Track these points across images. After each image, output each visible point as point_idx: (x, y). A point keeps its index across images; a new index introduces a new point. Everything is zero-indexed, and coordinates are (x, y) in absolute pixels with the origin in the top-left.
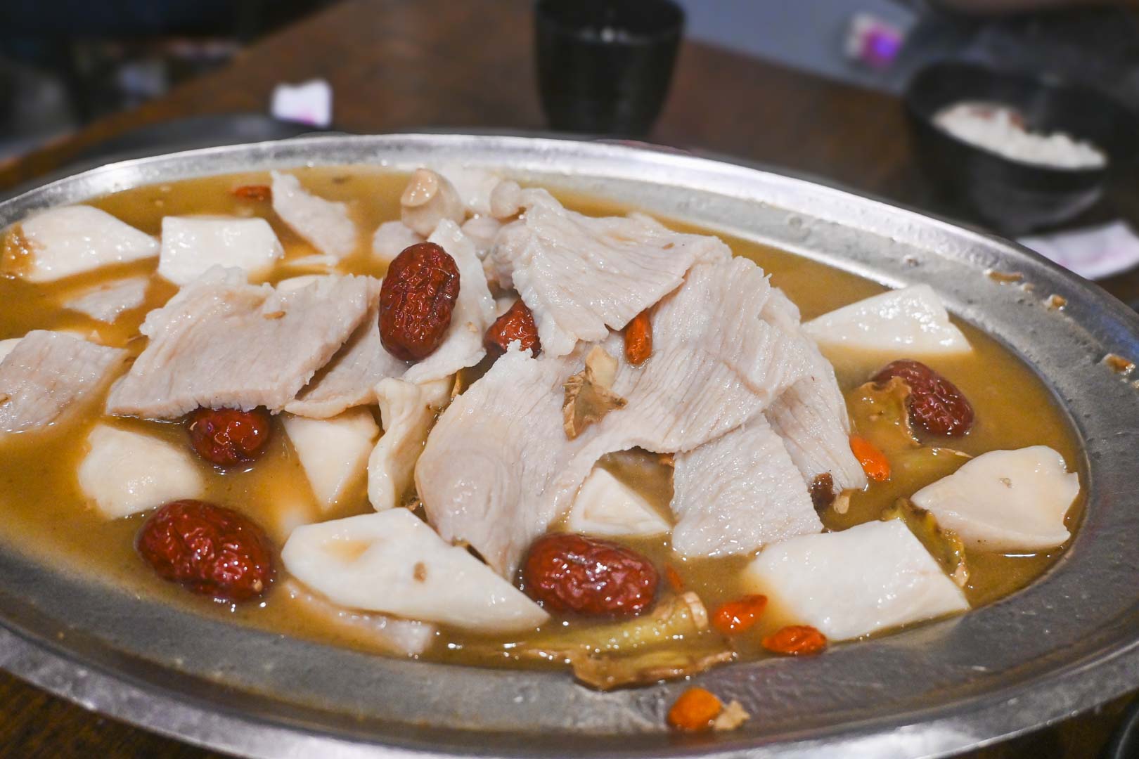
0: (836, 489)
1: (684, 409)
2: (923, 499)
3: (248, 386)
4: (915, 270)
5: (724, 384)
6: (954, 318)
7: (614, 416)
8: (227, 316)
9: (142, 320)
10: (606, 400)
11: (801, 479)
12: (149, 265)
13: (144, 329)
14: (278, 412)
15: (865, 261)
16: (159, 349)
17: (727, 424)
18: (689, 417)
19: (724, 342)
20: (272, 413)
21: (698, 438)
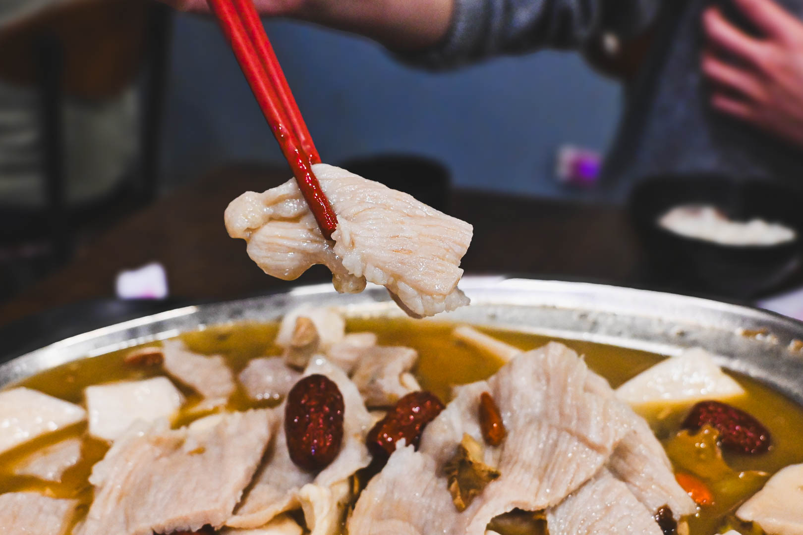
0: (676, 517)
1: (544, 473)
2: (746, 513)
3: (197, 509)
4: (684, 339)
5: (571, 447)
6: (726, 371)
7: (493, 486)
8: (157, 459)
9: (89, 473)
10: (485, 474)
11: (648, 513)
12: (79, 429)
13: (93, 480)
14: (220, 527)
15: (647, 338)
16: (110, 493)
17: (581, 478)
18: (549, 477)
19: (562, 414)
20: (216, 529)
21: (561, 494)
